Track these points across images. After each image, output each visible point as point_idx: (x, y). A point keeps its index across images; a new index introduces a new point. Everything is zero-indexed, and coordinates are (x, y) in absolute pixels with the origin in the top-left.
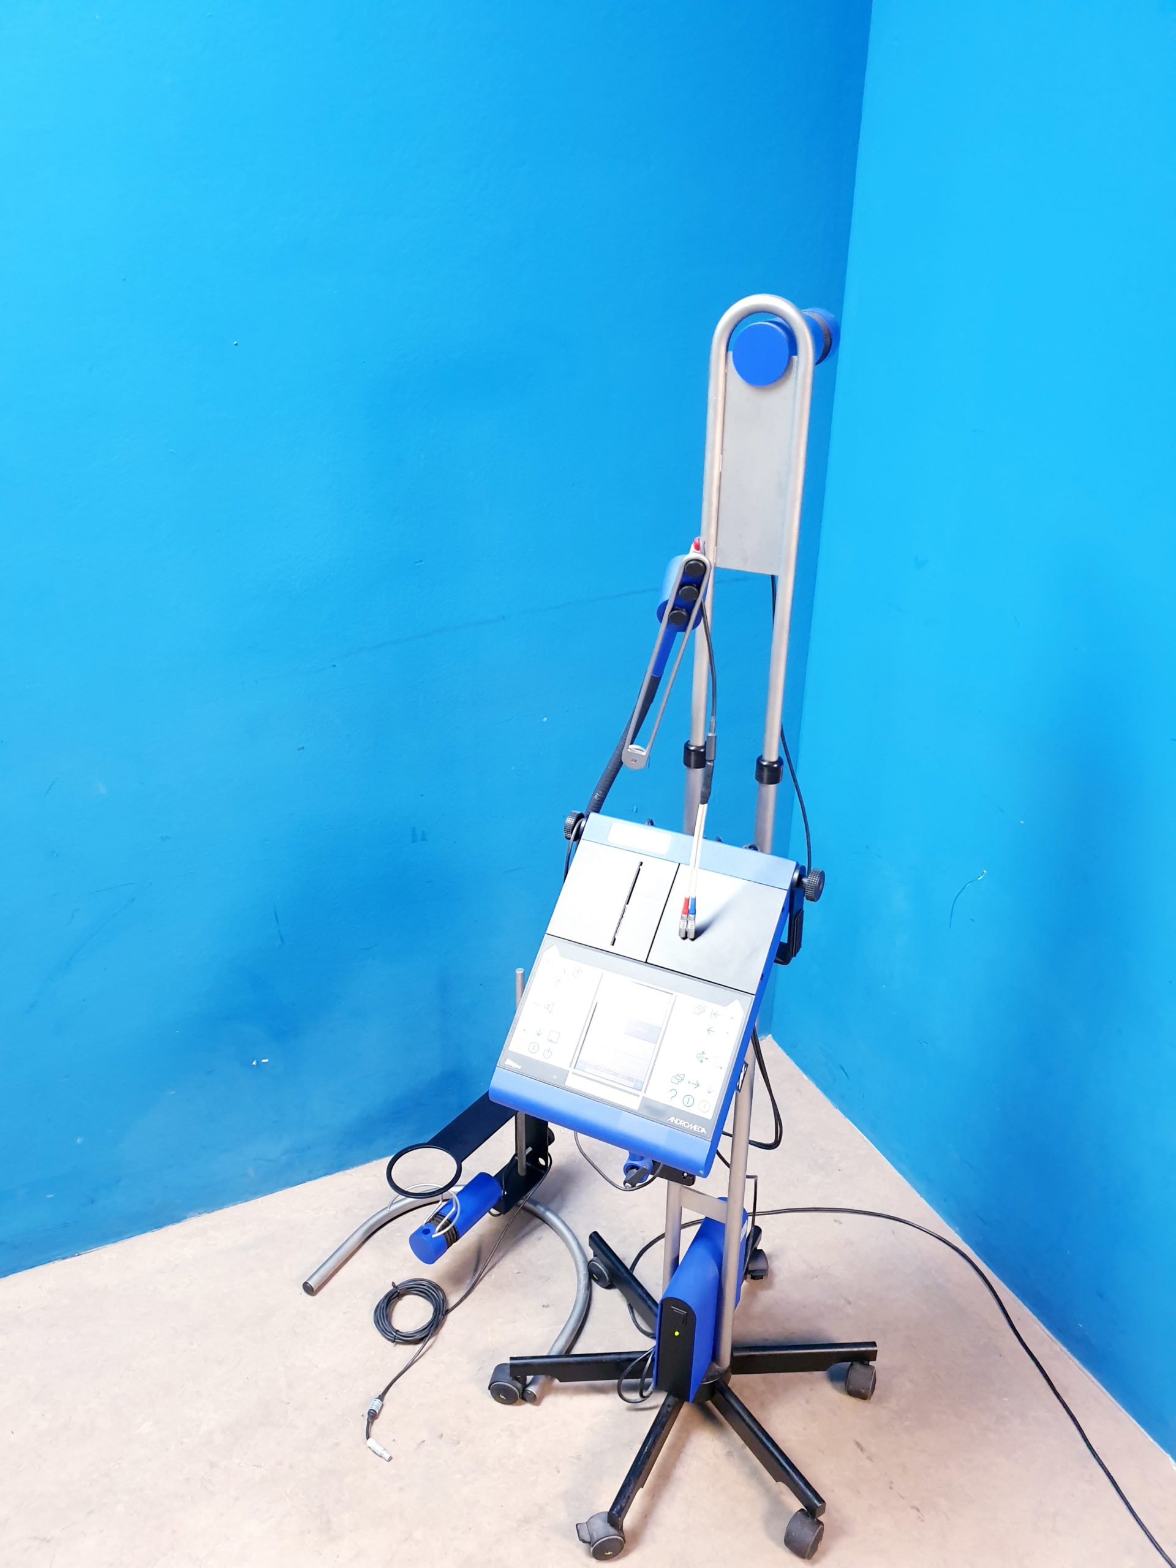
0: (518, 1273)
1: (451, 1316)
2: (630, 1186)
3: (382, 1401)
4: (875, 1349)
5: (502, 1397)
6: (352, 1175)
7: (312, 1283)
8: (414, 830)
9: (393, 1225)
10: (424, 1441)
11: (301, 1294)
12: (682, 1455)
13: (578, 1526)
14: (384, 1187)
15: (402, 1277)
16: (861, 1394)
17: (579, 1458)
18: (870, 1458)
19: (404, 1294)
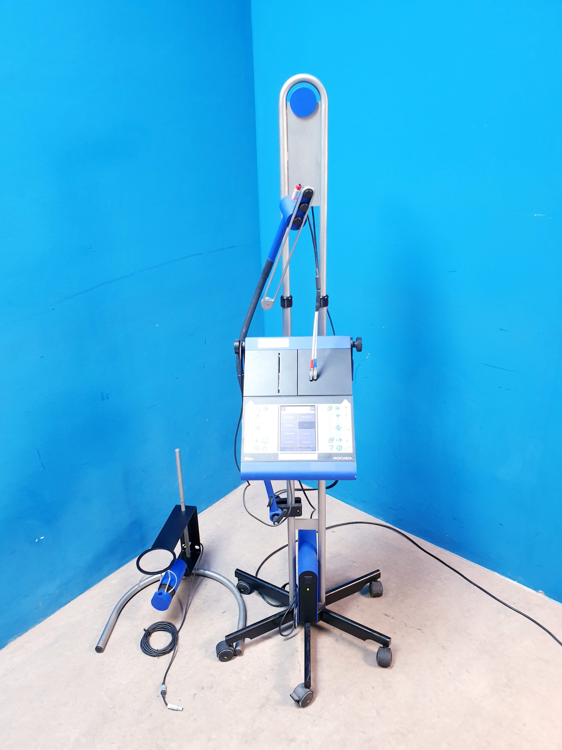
0: (203, 603)
1: (180, 634)
2: (277, 523)
3: (165, 685)
4: (380, 572)
5: (226, 658)
6: (94, 590)
7: (100, 645)
8: (102, 393)
9: (129, 605)
10: (195, 694)
11: (95, 654)
12: (317, 649)
13: (291, 695)
14: (115, 589)
15: (147, 626)
16: (378, 595)
17: (273, 670)
18: (393, 618)
19: (152, 633)
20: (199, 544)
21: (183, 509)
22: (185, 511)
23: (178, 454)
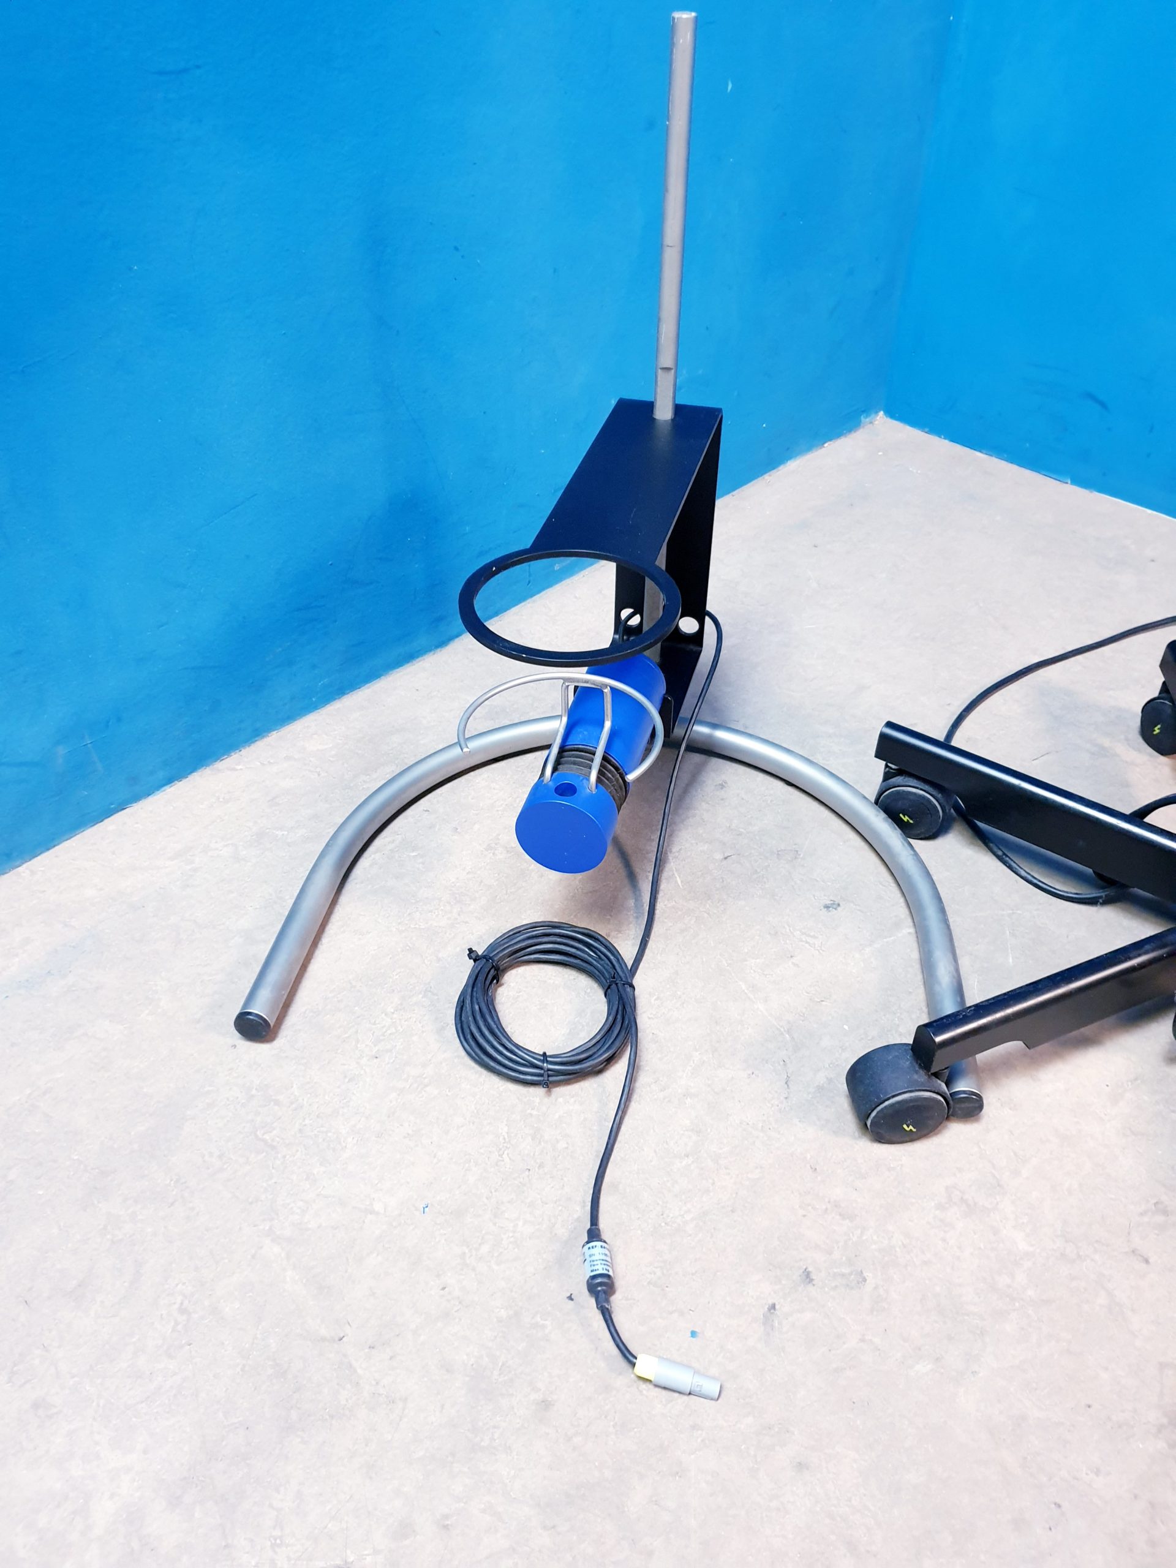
3: (601, 1240)
5: (910, 1128)
6: (235, 770)
7: (260, 1008)
9: (385, 835)
10: (773, 1307)
11: (235, 1046)
14: (323, 774)
19: (505, 970)
20: (699, 612)
21: (664, 413)
22: (673, 420)
23: (684, 40)
